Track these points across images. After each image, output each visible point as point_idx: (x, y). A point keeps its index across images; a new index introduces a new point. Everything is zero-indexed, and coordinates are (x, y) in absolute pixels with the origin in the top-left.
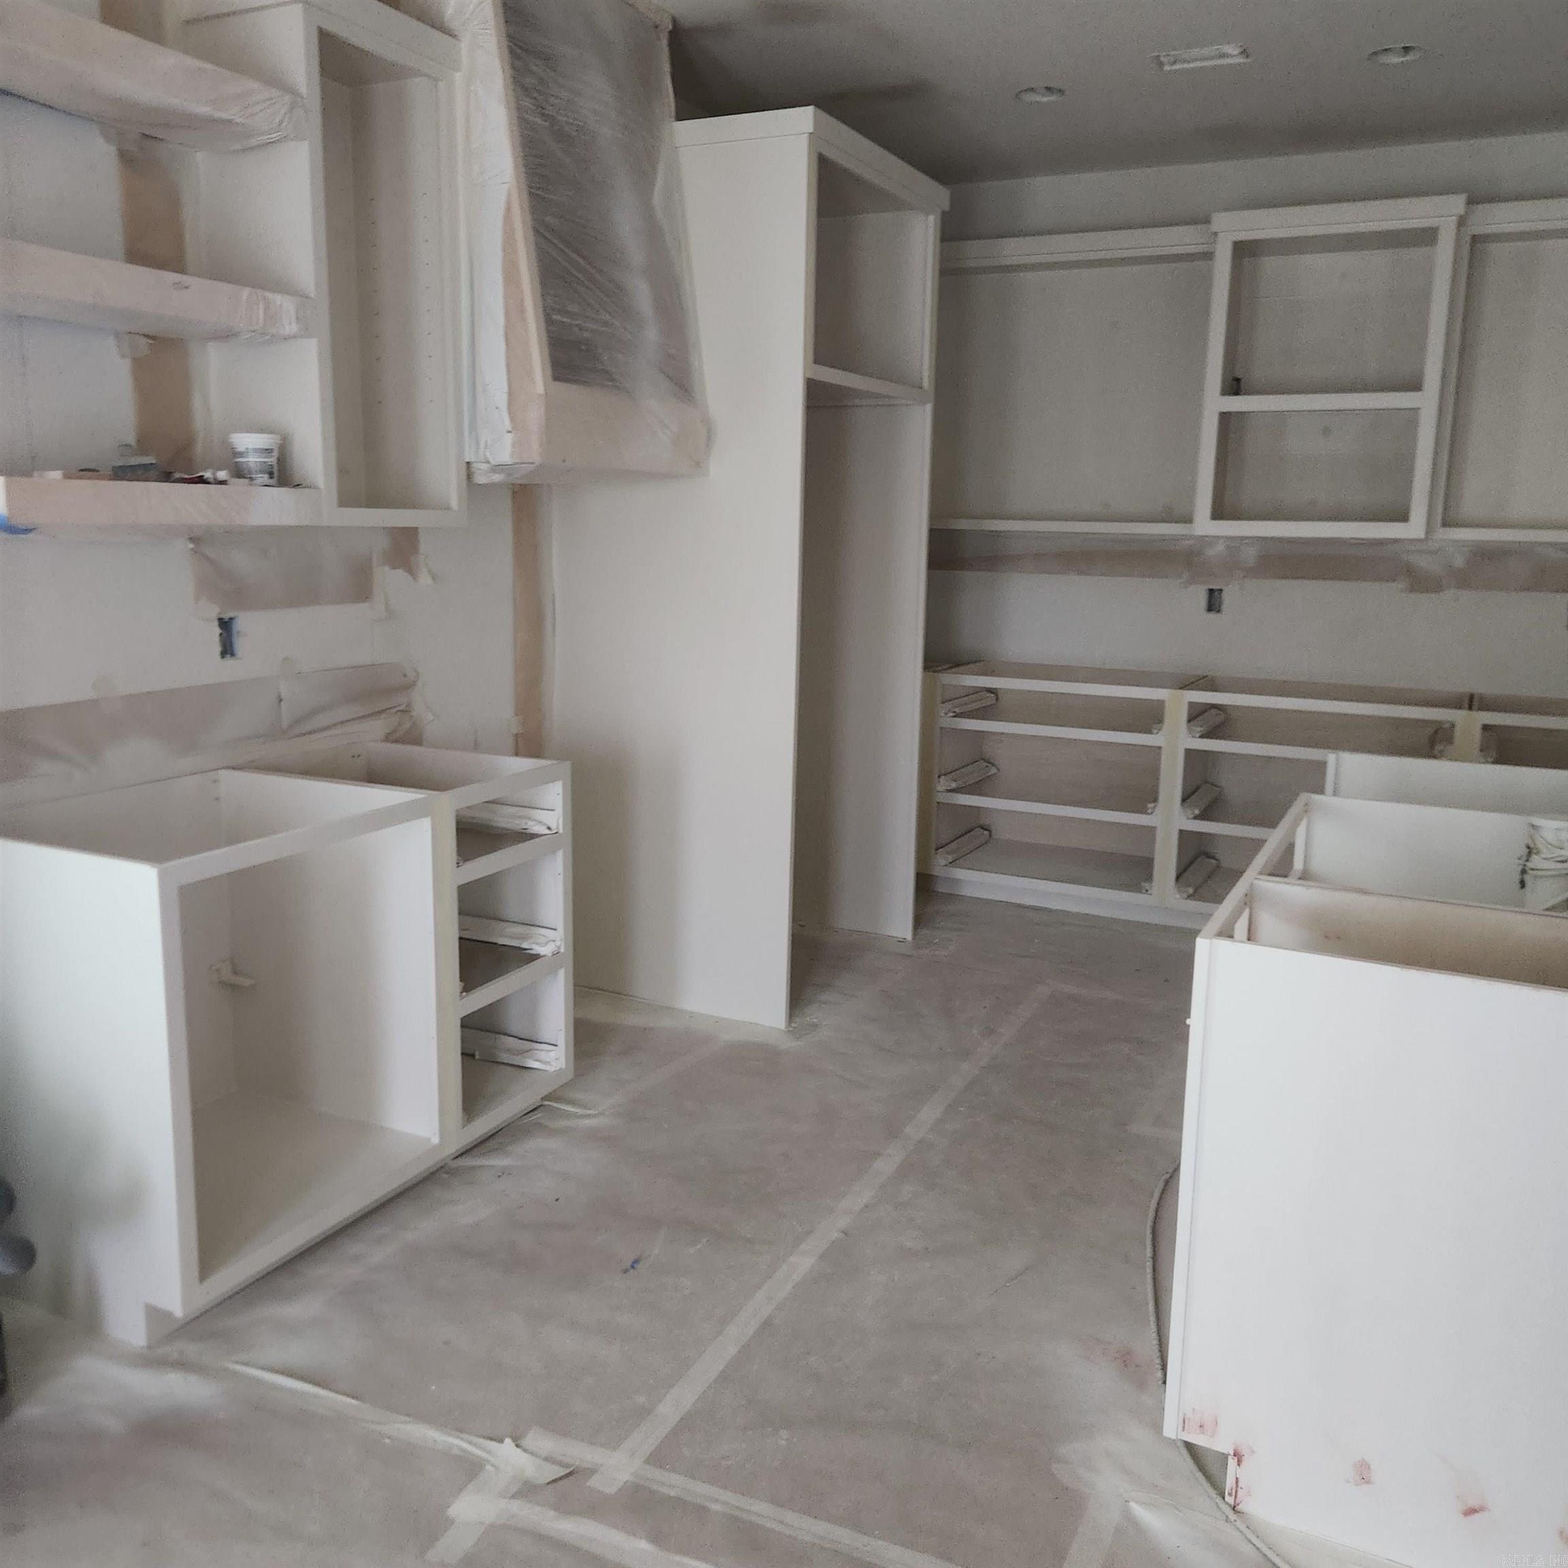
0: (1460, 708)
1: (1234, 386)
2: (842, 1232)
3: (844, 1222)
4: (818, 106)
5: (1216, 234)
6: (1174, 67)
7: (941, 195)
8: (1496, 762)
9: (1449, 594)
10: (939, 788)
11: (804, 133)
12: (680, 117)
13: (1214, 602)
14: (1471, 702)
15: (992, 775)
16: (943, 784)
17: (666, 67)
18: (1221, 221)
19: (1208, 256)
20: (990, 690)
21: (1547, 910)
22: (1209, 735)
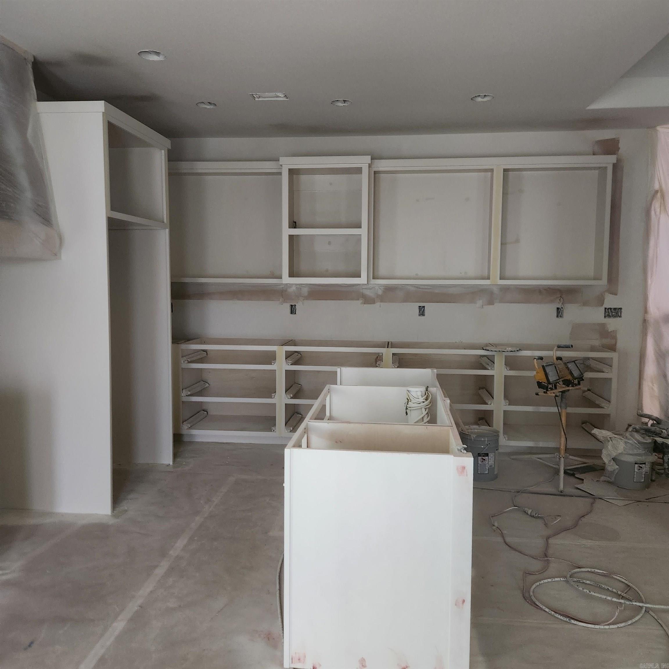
0: (384, 348)
1: (294, 225)
2: (140, 606)
3: (140, 602)
4: (105, 101)
5: (281, 165)
6: (260, 99)
7: (167, 143)
8: (398, 367)
9: (378, 304)
10: (183, 395)
11: (101, 112)
12: (39, 100)
13: (293, 310)
14: (388, 345)
15: (206, 387)
16: (184, 393)
17: (31, 77)
18: (283, 160)
19: (280, 174)
20: (204, 351)
21: (415, 423)
22: (295, 363)
